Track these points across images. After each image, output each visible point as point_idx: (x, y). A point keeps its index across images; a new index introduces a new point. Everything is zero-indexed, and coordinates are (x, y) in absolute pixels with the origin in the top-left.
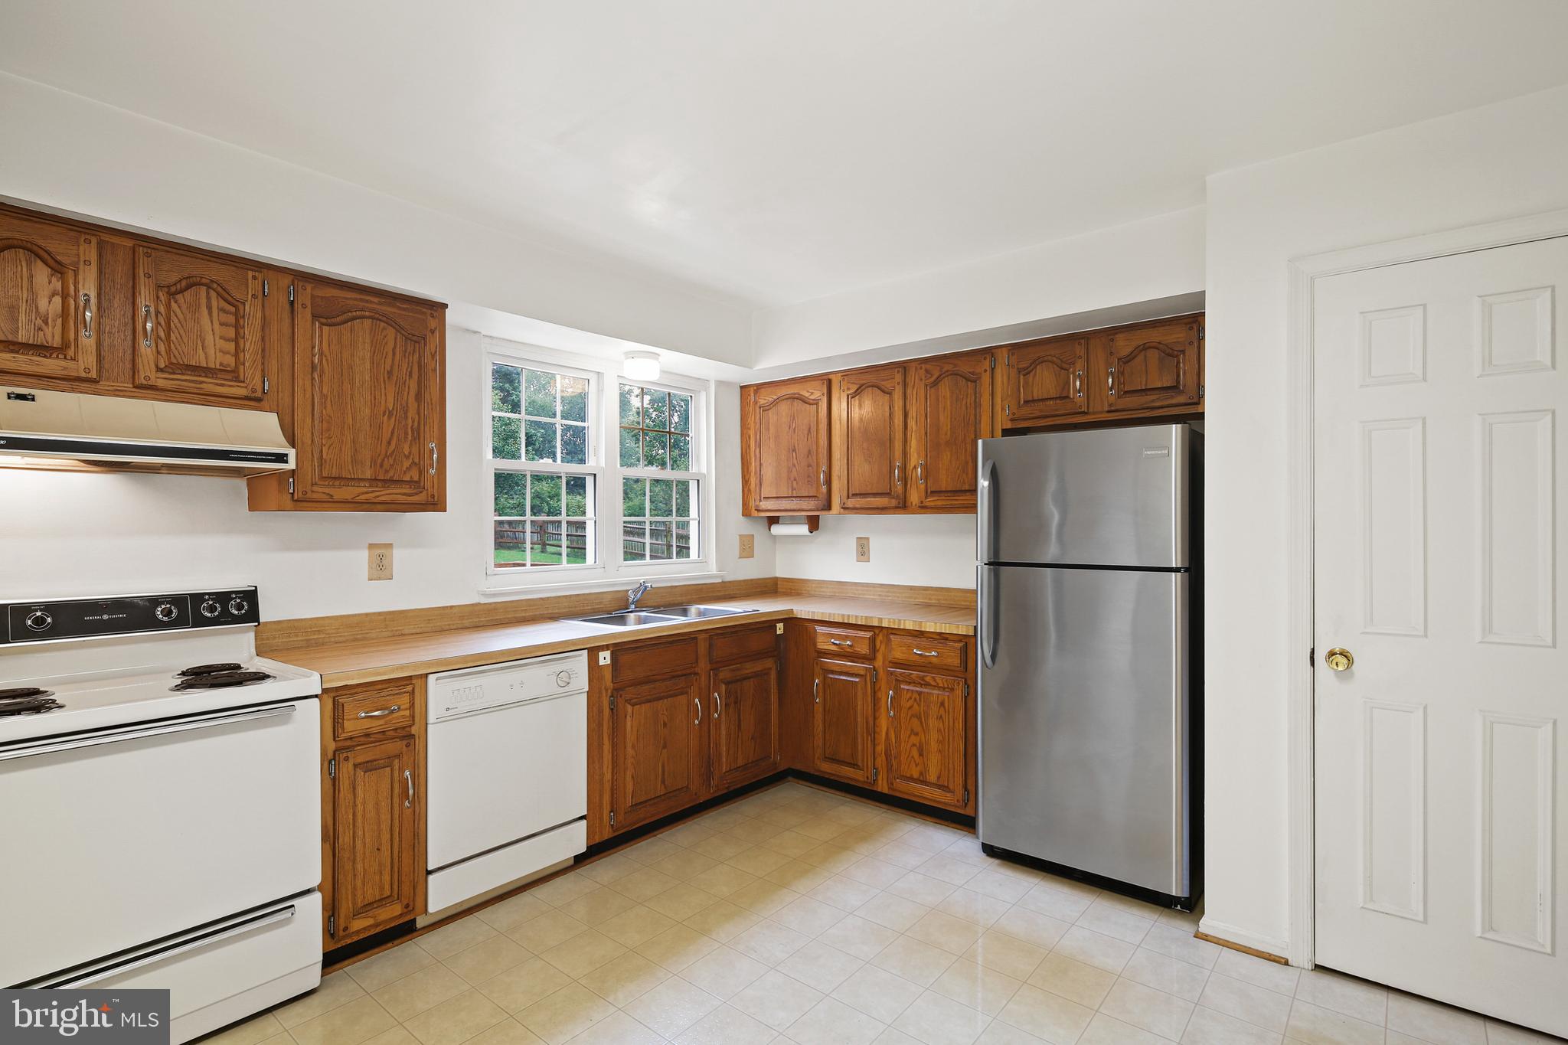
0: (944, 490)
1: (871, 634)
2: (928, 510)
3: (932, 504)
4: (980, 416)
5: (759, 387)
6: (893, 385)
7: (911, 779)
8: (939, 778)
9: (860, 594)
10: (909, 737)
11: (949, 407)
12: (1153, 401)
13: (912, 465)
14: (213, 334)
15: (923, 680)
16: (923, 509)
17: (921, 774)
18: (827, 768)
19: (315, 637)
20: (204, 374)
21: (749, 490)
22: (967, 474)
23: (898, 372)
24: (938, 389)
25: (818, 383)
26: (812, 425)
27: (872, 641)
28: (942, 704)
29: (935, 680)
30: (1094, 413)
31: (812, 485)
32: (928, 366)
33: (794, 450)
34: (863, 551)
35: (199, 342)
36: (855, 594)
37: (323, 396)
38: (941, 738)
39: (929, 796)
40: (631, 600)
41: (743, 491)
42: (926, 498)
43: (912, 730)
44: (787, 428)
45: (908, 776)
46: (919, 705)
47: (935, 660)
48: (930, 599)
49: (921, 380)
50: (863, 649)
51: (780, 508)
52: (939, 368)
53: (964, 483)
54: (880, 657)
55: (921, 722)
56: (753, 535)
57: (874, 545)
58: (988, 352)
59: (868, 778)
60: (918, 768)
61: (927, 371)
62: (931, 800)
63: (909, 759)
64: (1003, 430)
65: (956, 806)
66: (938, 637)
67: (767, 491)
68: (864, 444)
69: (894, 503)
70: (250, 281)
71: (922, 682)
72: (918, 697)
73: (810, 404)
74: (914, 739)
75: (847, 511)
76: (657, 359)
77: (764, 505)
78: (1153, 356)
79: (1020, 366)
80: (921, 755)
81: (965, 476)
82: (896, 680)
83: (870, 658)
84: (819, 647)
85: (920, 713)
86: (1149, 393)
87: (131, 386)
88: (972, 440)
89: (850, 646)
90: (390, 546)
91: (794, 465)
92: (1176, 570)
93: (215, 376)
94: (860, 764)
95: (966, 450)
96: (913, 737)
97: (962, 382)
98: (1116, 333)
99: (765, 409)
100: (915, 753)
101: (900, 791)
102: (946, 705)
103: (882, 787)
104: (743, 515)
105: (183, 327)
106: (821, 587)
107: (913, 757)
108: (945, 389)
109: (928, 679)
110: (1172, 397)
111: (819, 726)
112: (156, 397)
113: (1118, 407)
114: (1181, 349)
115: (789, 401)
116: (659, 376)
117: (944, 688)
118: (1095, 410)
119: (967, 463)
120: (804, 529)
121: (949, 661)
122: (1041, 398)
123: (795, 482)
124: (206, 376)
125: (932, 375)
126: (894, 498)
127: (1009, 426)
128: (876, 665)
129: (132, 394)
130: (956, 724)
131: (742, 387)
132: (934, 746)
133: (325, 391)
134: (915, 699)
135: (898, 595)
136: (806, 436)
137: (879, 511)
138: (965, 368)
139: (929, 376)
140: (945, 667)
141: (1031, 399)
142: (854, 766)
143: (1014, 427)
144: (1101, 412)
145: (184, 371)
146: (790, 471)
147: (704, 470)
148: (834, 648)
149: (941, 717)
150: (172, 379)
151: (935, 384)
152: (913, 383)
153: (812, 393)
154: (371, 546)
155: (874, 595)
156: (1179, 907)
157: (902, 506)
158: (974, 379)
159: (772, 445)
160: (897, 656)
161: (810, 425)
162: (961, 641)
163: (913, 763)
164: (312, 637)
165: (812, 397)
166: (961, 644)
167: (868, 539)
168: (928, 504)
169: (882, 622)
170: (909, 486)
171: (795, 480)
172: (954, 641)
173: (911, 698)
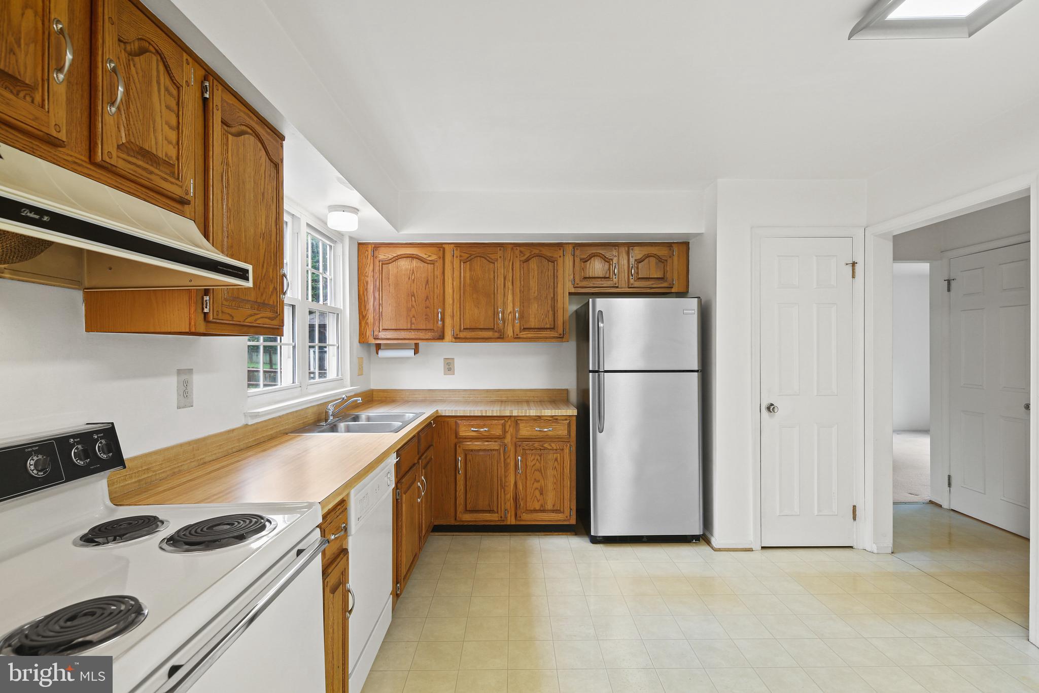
0: (533, 327)
1: (503, 421)
2: (521, 340)
3: (525, 336)
4: (557, 284)
5: (377, 246)
6: (497, 258)
7: (535, 511)
8: (554, 506)
9: (446, 397)
10: (533, 484)
11: (536, 276)
12: (652, 284)
13: (509, 311)
14: (161, 117)
15: (543, 447)
16: (517, 338)
17: (542, 506)
18: (468, 518)
19: (146, 476)
20: (150, 163)
21: (367, 323)
22: (548, 318)
23: (500, 250)
24: (529, 264)
25: (434, 249)
26: (429, 278)
27: (504, 426)
28: (556, 460)
29: (551, 446)
30: (621, 288)
31: (429, 322)
32: (522, 249)
33: (413, 295)
34: (449, 367)
35: (151, 122)
36: (443, 397)
37: (229, 210)
38: (555, 481)
39: (547, 518)
40: (330, 412)
41: (360, 323)
42: (520, 332)
43: (535, 479)
44: (407, 279)
45: (532, 509)
46: (540, 463)
47: (550, 433)
48: (501, 397)
49: (517, 257)
50: (498, 432)
51: (398, 337)
52: (529, 251)
53: (547, 324)
54: (508, 436)
55: (542, 473)
56: (362, 358)
57: (458, 364)
58: (560, 245)
59: (501, 517)
60: (540, 503)
61: (521, 252)
62: (549, 521)
63: (533, 498)
64: (569, 293)
65: (564, 521)
66: (551, 419)
67: (386, 324)
68: (474, 295)
69: (497, 335)
70: (184, 65)
71: (542, 448)
72: (539, 458)
73: (428, 264)
74: (536, 485)
75: (458, 340)
76: (357, 214)
77: (382, 335)
78: (653, 260)
79: (582, 257)
80: (541, 494)
81: (547, 319)
82: (523, 449)
83: (501, 438)
84: (460, 435)
85: (541, 468)
86: (650, 280)
87: (87, 160)
88: (552, 298)
89: (488, 431)
90: (190, 371)
91: (413, 306)
92: (697, 371)
93: (158, 168)
94: (495, 510)
95: (548, 304)
96: (535, 483)
97: (545, 262)
98: (634, 246)
99: (385, 263)
100: (537, 493)
101: (528, 521)
102: (559, 460)
103: (511, 521)
104: (359, 342)
105: (139, 100)
106: (414, 394)
107: (536, 497)
108: (533, 264)
109: (545, 445)
110: (661, 283)
111: (461, 490)
112: (109, 181)
113: (635, 286)
114: (666, 259)
115: (409, 260)
116: (357, 227)
117: (556, 450)
118: (622, 286)
119: (548, 312)
120: (411, 353)
121: (560, 433)
122: (594, 276)
123: (413, 319)
124: (152, 165)
125: (524, 256)
126: (496, 332)
127: (573, 290)
128: (506, 441)
129: (91, 173)
130: (565, 470)
131: (359, 244)
132: (550, 486)
133: (230, 205)
134: (537, 460)
135: (477, 396)
136: (424, 286)
137: (484, 340)
138: (546, 252)
139: (523, 255)
140: (557, 437)
141: (588, 276)
142: (490, 511)
143: (576, 292)
144: (625, 288)
145: (135, 154)
146: (409, 310)
147: (340, 305)
148: (474, 434)
149: (555, 467)
150: (130, 162)
151: (527, 260)
152: (509, 258)
153: (430, 256)
154: (179, 372)
155: (458, 397)
156: (694, 541)
157: (501, 337)
158: (552, 260)
159: (392, 289)
160: (524, 434)
161: (427, 277)
162: (566, 420)
163: (536, 499)
164: (143, 477)
165: (430, 259)
166: (568, 422)
167: (453, 359)
168: (521, 336)
169: (512, 413)
170: (506, 324)
171: (414, 317)
172: (563, 420)
173: (534, 459)
